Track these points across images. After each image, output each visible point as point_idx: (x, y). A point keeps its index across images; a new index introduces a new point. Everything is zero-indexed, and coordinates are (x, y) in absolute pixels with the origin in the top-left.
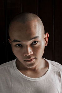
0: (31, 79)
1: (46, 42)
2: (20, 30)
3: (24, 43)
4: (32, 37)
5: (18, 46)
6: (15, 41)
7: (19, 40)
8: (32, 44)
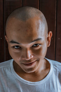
0: (29, 83)
1: (49, 42)
2: (19, 30)
3: (23, 45)
4: (33, 40)
5: (16, 47)
6: (12, 42)
7: (17, 41)
8: (33, 46)
